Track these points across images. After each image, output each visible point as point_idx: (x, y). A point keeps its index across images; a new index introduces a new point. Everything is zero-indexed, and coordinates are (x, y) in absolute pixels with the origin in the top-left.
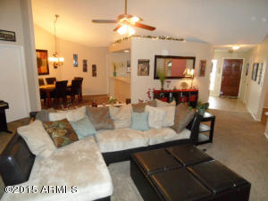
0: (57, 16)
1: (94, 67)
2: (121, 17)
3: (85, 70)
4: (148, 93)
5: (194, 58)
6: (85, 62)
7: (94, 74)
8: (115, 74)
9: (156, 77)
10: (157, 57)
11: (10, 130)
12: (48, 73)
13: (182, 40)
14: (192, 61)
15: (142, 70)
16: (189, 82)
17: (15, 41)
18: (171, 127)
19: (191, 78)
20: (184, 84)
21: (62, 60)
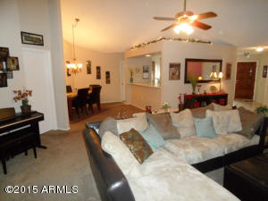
0: (77, 20)
1: (108, 73)
2: (180, 15)
3: (99, 77)
4: (180, 98)
5: (221, 61)
6: (98, 68)
7: (108, 82)
8: (132, 80)
9: (187, 82)
10: (187, 60)
11: (43, 144)
13: (210, 43)
14: (218, 64)
15: (173, 74)
16: (217, 85)
17: (42, 45)
18: (238, 133)
19: (219, 81)
20: (213, 88)
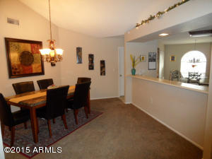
1: (103, 63)
3: (91, 67)
6: (91, 56)
7: (103, 73)
12: (42, 73)
21: (59, 52)
